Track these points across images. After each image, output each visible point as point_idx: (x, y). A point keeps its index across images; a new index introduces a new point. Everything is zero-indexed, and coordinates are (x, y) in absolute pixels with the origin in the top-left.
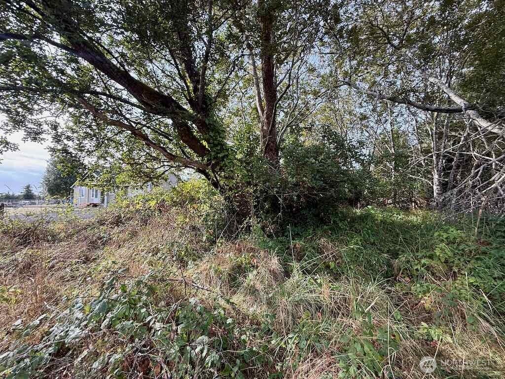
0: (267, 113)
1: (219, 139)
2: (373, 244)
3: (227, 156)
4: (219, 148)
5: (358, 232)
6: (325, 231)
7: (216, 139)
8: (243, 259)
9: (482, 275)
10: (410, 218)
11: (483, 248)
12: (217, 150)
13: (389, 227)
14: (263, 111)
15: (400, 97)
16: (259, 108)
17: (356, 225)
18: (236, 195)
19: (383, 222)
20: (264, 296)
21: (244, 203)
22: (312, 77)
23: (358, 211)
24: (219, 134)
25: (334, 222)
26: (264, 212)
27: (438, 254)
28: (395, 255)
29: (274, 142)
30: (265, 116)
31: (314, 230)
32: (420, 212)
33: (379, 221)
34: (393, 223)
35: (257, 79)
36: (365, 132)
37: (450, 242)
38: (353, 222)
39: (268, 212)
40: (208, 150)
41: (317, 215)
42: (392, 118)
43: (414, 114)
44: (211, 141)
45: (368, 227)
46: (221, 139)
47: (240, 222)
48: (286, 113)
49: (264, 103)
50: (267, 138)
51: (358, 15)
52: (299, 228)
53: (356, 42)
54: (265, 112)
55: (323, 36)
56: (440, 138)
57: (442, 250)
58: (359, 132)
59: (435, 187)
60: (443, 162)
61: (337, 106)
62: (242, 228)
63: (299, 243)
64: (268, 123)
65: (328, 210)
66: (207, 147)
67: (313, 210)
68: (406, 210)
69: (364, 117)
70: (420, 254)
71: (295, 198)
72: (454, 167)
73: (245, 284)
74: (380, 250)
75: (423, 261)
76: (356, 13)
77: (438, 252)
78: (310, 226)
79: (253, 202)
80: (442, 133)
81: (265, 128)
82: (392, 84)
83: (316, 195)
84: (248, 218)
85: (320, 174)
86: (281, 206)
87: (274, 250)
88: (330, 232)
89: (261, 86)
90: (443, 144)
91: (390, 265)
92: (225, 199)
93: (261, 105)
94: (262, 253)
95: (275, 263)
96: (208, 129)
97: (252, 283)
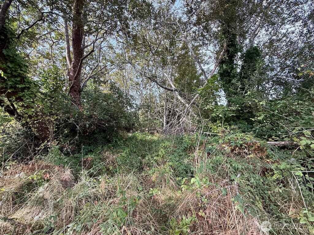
0: (73, 64)
1: (19, 71)
2: (135, 152)
3: (29, 88)
4: (18, 79)
5: (128, 146)
6: (109, 148)
7: (16, 71)
8: (35, 176)
9: (173, 161)
10: (153, 138)
11: (175, 149)
12: (16, 81)
13: (144, 143)
14: (70, 61)
15: (153, 78)
16: (67, 58)
17: (127, 142)
18: (36, 122)
19: (141, 140)
20: (51, 203)
21: (43, 129)
22: (110, 52)
23: (130, 135)
24: (20, 67)
25: (116, 141)
26: (63, 136)
27: (160, 154)
28: (143, 157)
29: (79, 86)
30: (72, 65)
31: (102, 147)
32: (158, 135)
33: (139, 140)
34: (146, 141)
35: (67, 36)
36: (138, 92)
37: (165, 148)
38: (127, 141)
39: (67, 136)
40: (4, 79)
41: (105, 138)
42: (150, 88)
43: (159, 88)
44: (9, 71)
45: (133, 143)
46: (22, 72)
47: (37, 145)
48: (91, 69)
49: (72, 56)
50: (73, 81)
51: (138, 29)
52: (92, 146)
53: (136, 43)
54: (73, 62)
55: (119, 31)
56: (167, 101)
57: (162, 152)
58: (135, 91)
59: (164, 123)
60: (167, 113)
61: (125, 74)
62: (39, 150)
63: (90, 157)
64: (74, 72)
65: (112, 134)
66: (2, 76)
67: (103, 134)
68: (152, 134)
69: (137, 84)
70: (154, 155)
71: (88, 125)
72: (171, 115)
73: (33, 198)
74: (138, 155)
75: (155, 158)
76: (137, 28)
77: (160, 153)
78: (100, 144)
79: (52, 129)
80: (168, 99)
81: (71, 74)
82: (151, 71)
83: (103, 124)
84: (46, 141)
85: (106, 111)
86: (78, 131)
87: (68, 164)
88: (112, 148)
89: (71, 43)
90: (168, 104)
91: (141, 163)
92: (23, 125)
93: (69, 56)
94: (56, 169)
95: (67, 174)
96: (7, 59)
97: (41, 195)
